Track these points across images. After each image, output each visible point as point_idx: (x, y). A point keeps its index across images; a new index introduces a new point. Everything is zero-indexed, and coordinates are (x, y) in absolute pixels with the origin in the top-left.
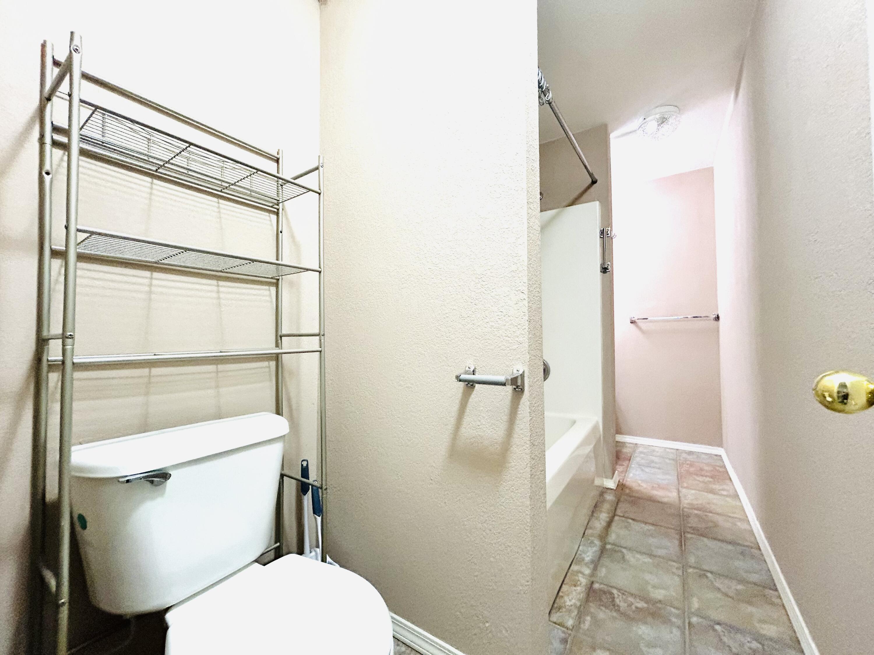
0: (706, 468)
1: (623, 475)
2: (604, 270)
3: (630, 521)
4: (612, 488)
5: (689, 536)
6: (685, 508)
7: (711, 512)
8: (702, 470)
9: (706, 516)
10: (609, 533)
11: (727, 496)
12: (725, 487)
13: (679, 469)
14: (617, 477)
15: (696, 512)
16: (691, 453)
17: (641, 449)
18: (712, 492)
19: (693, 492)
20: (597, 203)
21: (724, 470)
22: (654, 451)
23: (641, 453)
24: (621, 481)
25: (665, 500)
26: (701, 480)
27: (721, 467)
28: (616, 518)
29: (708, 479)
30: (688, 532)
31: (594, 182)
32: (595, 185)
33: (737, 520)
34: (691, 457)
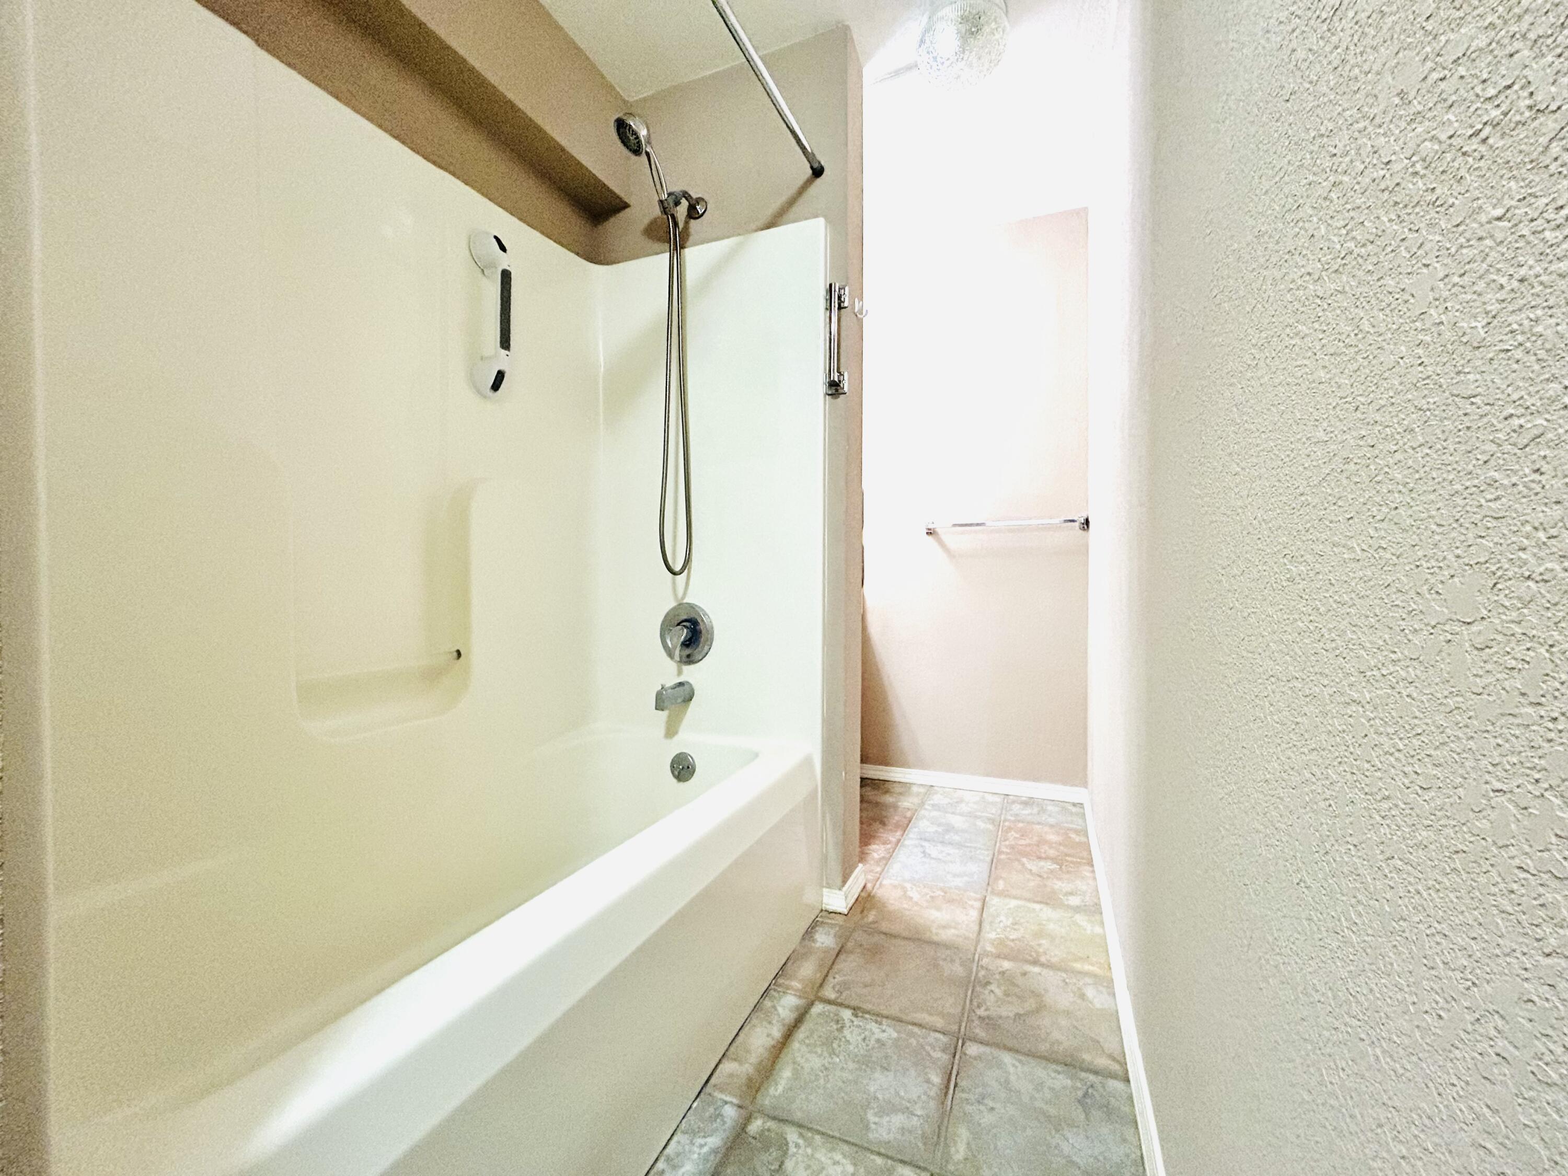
0: (1053, 837)
1: (879, 869)
2: (834, 388)
3: (847, 1014)
4: (839, 910)
5: (973, 1049)
6: (986, 954)
7: (1035, 962)
8: (1042, 842)
9: (1024, 974)
10: (777, 1067)
11: (1077, 909)
12: (1081, 885)
13: (998, 844)
14: (859, 877)
15: (1006, 965)
16: (1028, 802)
17: (937, 799)
18: (1049, 899)
19: (1013, 903)
20: (821, 221)
21: (1083, 839)
22: (961, 801)
23: (936, 807)
24: (869, 886)
25: (946, 935)
26: (1034, 869)
27: (1077, 832)
28: (818, 1008)
29: (1049, 865)
30: (975, 1040)
31: (818, 172)
32: (819, 181)
33: (1088, 980)
34: (1027, 811)
